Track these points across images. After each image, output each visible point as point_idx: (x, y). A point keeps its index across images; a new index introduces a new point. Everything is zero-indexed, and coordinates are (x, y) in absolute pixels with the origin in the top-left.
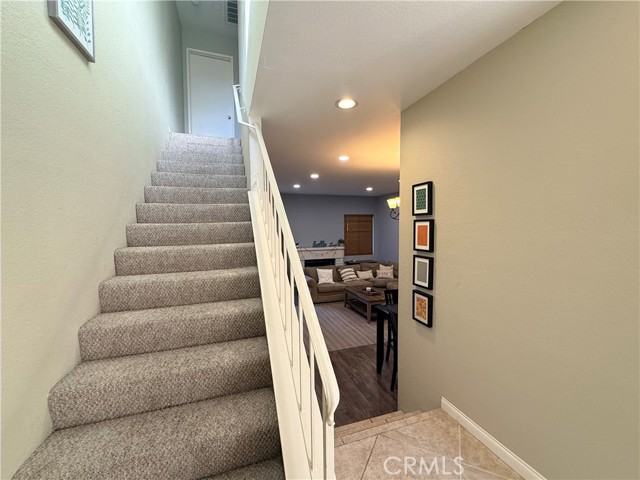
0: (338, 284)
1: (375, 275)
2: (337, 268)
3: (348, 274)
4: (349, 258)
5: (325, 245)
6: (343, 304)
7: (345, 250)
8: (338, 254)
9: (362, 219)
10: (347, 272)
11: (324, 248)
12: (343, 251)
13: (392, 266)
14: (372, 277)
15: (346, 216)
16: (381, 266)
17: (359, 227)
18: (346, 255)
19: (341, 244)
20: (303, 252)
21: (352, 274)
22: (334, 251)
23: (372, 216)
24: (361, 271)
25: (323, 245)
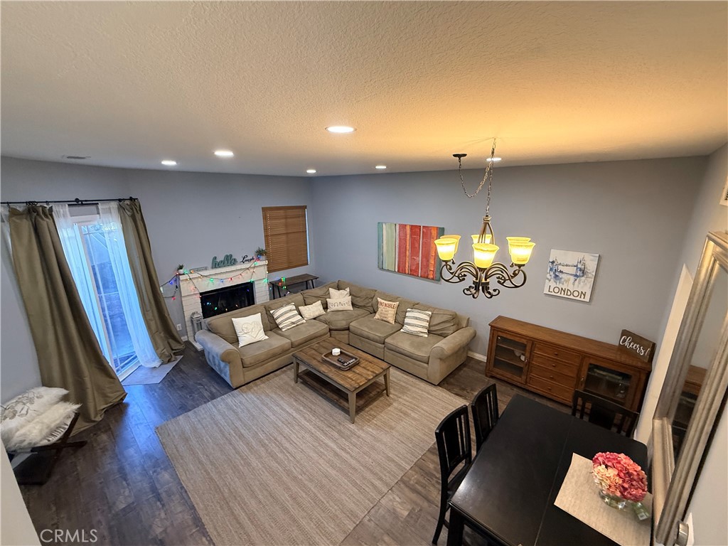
0: (274, 339)
1: (325, 306)
2: (267, 308)
3: (287, 316)
4: (275, 276)
5: (234, 263)
6: (289, 375)
7: (269, 265)
8: (258, 274)
9: (290, 213)
10: (286, 313)
11: (233, 268)
12: (266, 267)
13: (348, 290)
14: (323, 312)
15: (264, 209)
16: (332, 291)
17: (286, 226)
18: (270, 271)
19: (263, 258)
20: (195, 281)
21: (294, 316)
22: (252, 270)
23: (305, 207)
24: (306, 305)
25: (229, 262)
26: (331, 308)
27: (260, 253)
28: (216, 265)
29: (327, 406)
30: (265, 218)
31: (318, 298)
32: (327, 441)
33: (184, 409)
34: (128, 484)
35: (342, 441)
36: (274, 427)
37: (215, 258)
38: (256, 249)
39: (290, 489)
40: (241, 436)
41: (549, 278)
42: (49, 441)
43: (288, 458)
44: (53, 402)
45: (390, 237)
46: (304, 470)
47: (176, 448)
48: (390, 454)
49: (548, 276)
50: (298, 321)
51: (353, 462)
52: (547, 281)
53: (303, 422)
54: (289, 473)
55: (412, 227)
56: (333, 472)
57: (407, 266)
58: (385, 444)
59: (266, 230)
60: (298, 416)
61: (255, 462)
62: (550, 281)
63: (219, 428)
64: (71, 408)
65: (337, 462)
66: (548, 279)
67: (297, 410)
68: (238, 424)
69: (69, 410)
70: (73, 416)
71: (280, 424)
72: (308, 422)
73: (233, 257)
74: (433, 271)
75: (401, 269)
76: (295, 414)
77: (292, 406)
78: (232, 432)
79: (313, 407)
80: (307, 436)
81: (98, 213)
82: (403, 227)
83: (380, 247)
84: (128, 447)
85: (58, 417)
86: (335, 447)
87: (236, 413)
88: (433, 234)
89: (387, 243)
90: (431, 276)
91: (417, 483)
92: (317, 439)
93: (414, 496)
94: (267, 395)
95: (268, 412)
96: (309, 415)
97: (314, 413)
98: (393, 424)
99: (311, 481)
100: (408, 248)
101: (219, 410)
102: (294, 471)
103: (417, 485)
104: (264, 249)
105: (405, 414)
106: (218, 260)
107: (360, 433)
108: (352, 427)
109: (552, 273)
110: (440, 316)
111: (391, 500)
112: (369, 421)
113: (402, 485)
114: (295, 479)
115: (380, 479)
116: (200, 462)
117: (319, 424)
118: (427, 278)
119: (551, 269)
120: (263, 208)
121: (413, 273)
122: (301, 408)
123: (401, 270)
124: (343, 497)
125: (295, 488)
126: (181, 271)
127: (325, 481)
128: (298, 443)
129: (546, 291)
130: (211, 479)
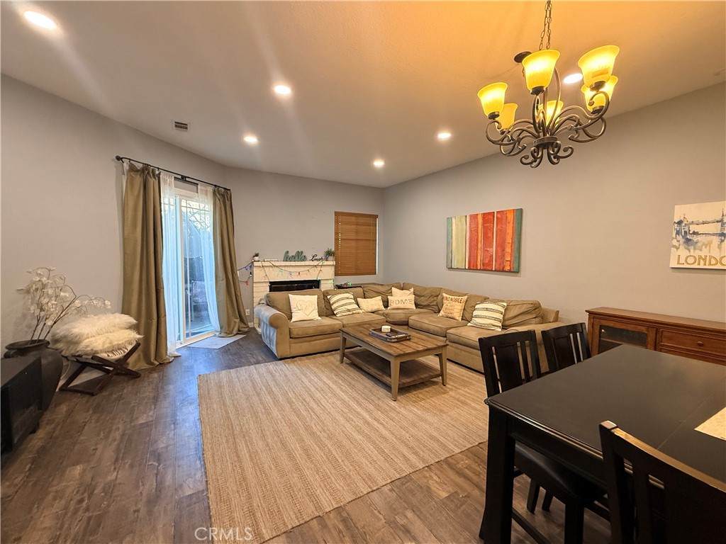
0: (327, 321)
1: (386, 304)
2: (325, 294)
3: (343, 303)
4: (342, 280)
5: (304, 259)
6: (336, 357)
7: (336, 267)
8: (326, 274)
9: (361, 220)
10: (343, 299)
11: (303, 263)
12: (333, 268)
13: (412, 290)
14: (383, 308)
15: (337, 214)
16: (394, 289)
17: (357, 232)
18: (336, 274)
19: (331, 258)
20: (267, 269)
21: (350, 303)
22: (319, 269)
23: (376, 216)
24: (365, 298)
25: (300, 258)
26: (393, 305)
27: (329, 253)
28: (287, 258)
29: (369, 383)
30: (337, 222)
31: (379, 293)
32: (359, 410)
33: (229, 367)
34: (155, 408)
35: (379, 414)
36: (306, 391)
37: (288, 252)
38: (326, 250)
39: (303, 441)
40: (270, 392)
41: (677, 244)
42: (108, 356)
43: (311, 416)
44: (122, 326)
45: (460, 230)
46: (326, 428)
47: (208, 391)
48: (435, 434)
49: (675, 243)
50: (354, 309)
51: (385, 432)
52: (673, 250)
53: (338, 391)
54: (307, 428)
55: (484, 215)
56: (358, 437)
57: (479, 260)
58: (431, 424)
59: (336, 233)
60: (334, 387)
61: (275, 413)
62: (678, 248)
63: (253, 383)
64: (134, 336)
65: (366, 430)
66: (674, 246)
67: (335, 382)
68: (272, 384)
69: (132, 336)
70: (134, 343)
71: (313, 389)
72: (343, 392)
73: (304, 254)
74: (510, 261)
75: (472, 265)
76: (331, 384)
77: (330, 379)
78: (264, 388)
79: (353, 382)
80: (339, 403)
81: (197, 192)
82: (474, 217)
83: (449, 244)
84: (170, 384)
85: (121, 338)
86: (368, 417)
87: (273, 376)
88: (509, 218)
89: (457, 239)
90: (507, 268)
91: (466, 468)
92: (349, 406)
93: (460, 480)
94: (308, 368)
95: (305, 380)
96: (345, 387)
97: (353, 387)
98: (445, 409)
99: (330, 438)
100: (480, 240)
101: (259, 373)
102: (314, 428)
103: (466, 470)
104: (333, 250)
105: (462, 403)
106: (290, 255)
107: (402, 410)
108: (393, 404)
109: (680, 238)
110: (518, 306)
111: (426, 477)
112: (415, 402)
113: (445, 466)
114: (313, 434)
115: (416, 453)
116: (224, 404)
117: (355, 395)
118: (503, 271)
119: (678, 233)
120: (335, 212)
121: (486, 268)
122: (340, 382)
123: (472, 268)
124: (364, 460)
125: (309, 441)
126: (256, 258)
127: (345, 442)
128: (327, 407)
129: (674, 264)
130: (229, 418)
